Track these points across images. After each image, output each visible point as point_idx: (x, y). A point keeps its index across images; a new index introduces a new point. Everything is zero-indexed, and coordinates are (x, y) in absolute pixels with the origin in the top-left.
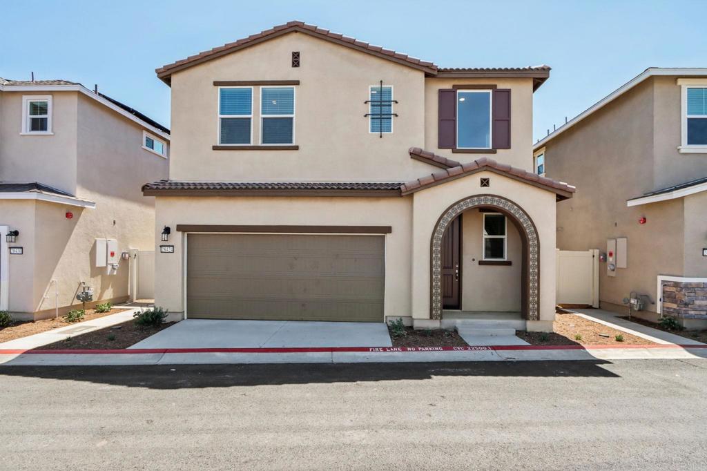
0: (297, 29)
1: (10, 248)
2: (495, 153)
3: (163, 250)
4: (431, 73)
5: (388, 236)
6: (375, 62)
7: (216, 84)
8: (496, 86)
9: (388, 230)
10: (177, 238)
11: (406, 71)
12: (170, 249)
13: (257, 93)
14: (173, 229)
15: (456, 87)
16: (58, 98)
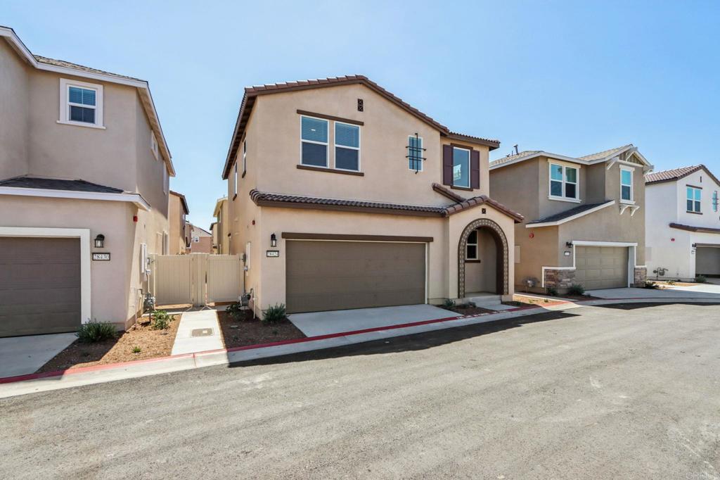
0: (363, 81)
1: (93, 254)
2: (472, 191)
3: (269, 254)
4: (444, 133)
5: (431, 243)
6: (412, 119)
7: (299, 112)
8: (472, 148)
9: (430, 240)
10: (281, 244)
11: (430, 129)
12: (275, 254)
13: (331, 126)
14: (278, 236)
15: (453, 145)
16: (109, 89)
